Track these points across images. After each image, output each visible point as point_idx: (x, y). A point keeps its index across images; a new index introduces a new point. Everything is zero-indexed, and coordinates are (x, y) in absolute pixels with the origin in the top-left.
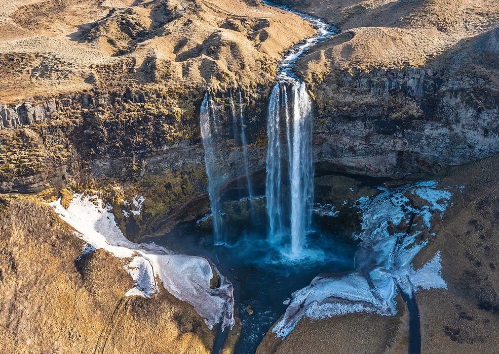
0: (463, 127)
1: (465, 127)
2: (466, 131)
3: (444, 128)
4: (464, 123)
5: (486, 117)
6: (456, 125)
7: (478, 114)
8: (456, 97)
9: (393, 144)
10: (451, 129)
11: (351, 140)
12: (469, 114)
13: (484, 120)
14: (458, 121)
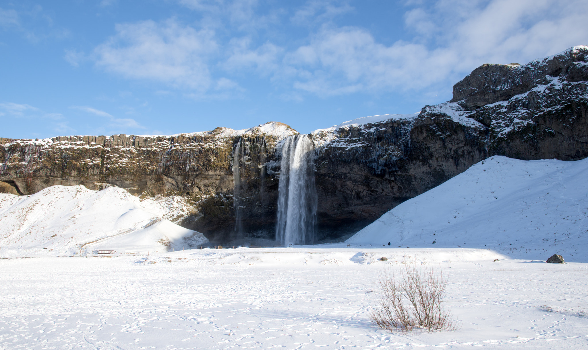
0: (437, 159)
1: (439, 159)
2: (441, 163)
3: (425, 166)
4: (437, 156)
5: (450, 146)
6: (432, 160)
7: (444, 144)
8: (422, 132)
9: (391, 190)
10: (430, 166)
11: (354, 185)
12: (437, 147)
13: (451, 149)
14: (432, 155)
